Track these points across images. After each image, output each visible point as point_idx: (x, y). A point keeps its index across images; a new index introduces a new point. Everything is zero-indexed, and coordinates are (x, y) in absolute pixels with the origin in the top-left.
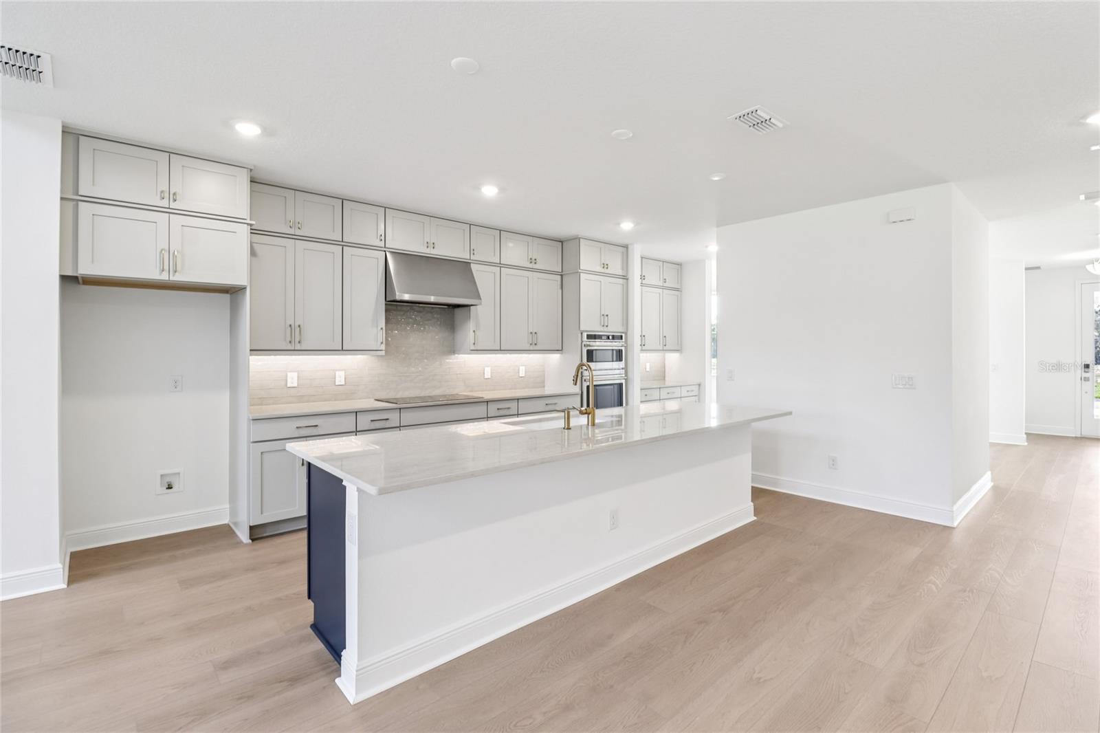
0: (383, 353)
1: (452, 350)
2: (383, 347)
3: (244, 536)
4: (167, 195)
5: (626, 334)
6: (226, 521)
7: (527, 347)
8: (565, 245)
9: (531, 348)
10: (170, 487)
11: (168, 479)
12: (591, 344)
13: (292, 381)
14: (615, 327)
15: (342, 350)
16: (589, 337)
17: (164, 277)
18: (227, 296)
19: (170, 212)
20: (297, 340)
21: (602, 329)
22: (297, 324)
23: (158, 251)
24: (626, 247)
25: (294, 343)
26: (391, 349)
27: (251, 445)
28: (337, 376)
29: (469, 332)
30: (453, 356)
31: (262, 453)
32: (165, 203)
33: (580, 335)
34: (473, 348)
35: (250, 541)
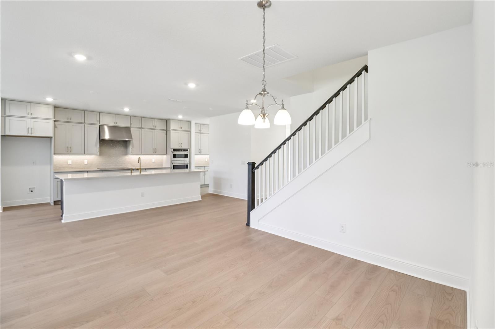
0: (99, 155)
1: (126, 154)
2: (99, 153)
3: (52, 204)
4: (29, 114)
5: (190, 149)
6: (49, 202)
7: (153, 153)
8: (167, 121)
9: (154, 153)
10: (32, 191)
11: (32, 189)
12: (174, 152)
13: (70, 162)
14: (184, 147)
15: (85, 154)
16: (174, 150)
17: (29, 135)
18: (49, 139)
19: (30, 118)
20: (70, 151)
21: (179, 148)
22: (70, 147)
23: (27, 128)
24: (190, 122)
25: (69, 152)
26: (101, 154)
27: (54, 179)
28: (85, 162)
29: (130, 149)
30: (126, 156)
31: (57, 182)
32: (29, 116)
33: (170, 150)
34: (131, 153)
35: (54, 205)
